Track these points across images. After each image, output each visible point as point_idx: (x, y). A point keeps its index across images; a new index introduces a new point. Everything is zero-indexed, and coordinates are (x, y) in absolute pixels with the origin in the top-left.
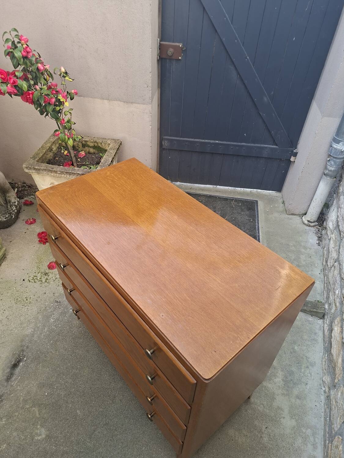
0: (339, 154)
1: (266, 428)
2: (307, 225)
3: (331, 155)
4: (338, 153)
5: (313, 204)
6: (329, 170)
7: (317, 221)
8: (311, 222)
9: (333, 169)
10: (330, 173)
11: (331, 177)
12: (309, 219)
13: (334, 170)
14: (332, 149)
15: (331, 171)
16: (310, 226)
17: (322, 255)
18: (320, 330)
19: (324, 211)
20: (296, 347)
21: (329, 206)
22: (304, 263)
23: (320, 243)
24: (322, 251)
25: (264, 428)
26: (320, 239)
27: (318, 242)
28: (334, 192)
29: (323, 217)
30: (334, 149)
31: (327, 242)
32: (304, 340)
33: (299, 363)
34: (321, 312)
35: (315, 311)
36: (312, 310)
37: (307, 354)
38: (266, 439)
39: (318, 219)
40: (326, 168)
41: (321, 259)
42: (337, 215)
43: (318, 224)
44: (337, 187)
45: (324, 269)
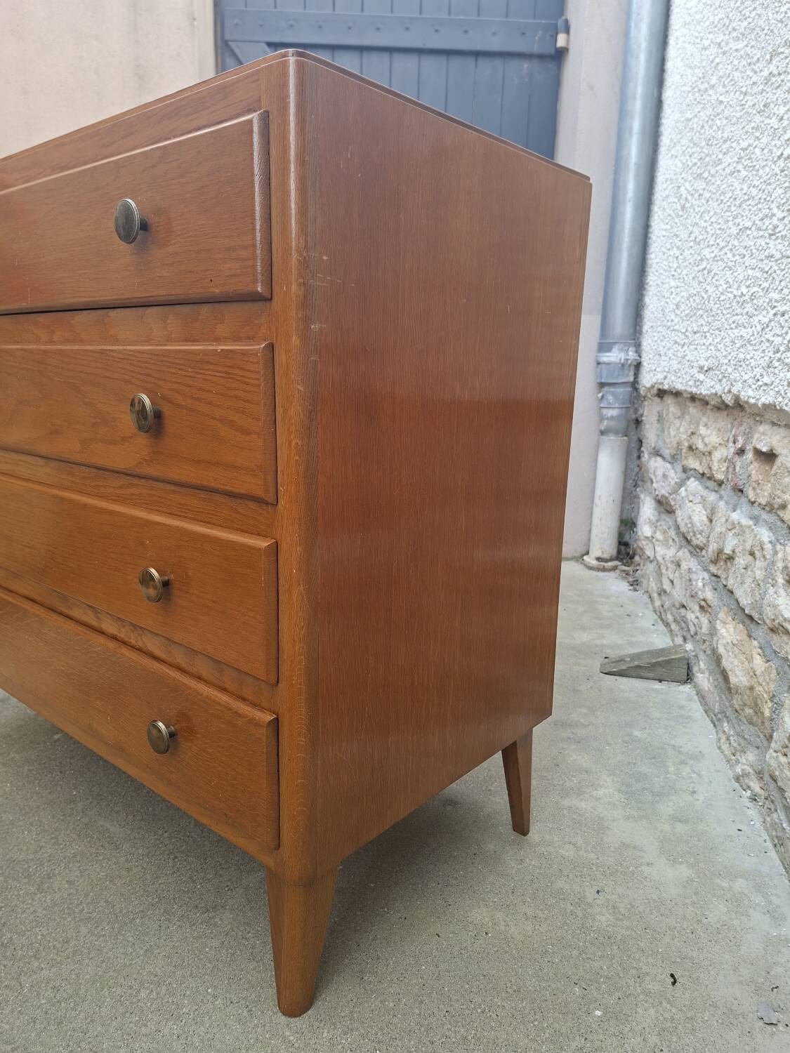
0: (619, 375)
1: (598, 892)
2: (598, 569)
3: (603, 380)
4: (616, 373)
5: (598, 512)
6: (607, 419)
7: (617, 558)
8: (606, 561)
9: (615, 413)
10: (612, 423)
11: (616, 433)
12: (599, 554)
13: (618, 416)
14: (601, 369)
15: (612, 418)
16: (604, 570)
17: (649, 600)
18: (691, 700)
19: (627, 538)
20: (637, 733)
21: (635, 521)
22: (610, 614)
23: (637, 588)
24: (646, 597)
25: (590, 894)
26: (635, 584)
27: (632, 588)
28: (636, 486)
29: (628, 550)
30: (604, 366)
31: (650, 568)
32: (652, 719)
33: (654, 758)
34: (680, 659)
35: (663, 661)
36: (654, 661)
37: (673, 742)
38: (604, 919)
39: (619, 552)
40: (602, 418)
41: (647, 608)
42: (653, 502)
43: (620, 563)
44: (638, 473)
45: (661, 614)
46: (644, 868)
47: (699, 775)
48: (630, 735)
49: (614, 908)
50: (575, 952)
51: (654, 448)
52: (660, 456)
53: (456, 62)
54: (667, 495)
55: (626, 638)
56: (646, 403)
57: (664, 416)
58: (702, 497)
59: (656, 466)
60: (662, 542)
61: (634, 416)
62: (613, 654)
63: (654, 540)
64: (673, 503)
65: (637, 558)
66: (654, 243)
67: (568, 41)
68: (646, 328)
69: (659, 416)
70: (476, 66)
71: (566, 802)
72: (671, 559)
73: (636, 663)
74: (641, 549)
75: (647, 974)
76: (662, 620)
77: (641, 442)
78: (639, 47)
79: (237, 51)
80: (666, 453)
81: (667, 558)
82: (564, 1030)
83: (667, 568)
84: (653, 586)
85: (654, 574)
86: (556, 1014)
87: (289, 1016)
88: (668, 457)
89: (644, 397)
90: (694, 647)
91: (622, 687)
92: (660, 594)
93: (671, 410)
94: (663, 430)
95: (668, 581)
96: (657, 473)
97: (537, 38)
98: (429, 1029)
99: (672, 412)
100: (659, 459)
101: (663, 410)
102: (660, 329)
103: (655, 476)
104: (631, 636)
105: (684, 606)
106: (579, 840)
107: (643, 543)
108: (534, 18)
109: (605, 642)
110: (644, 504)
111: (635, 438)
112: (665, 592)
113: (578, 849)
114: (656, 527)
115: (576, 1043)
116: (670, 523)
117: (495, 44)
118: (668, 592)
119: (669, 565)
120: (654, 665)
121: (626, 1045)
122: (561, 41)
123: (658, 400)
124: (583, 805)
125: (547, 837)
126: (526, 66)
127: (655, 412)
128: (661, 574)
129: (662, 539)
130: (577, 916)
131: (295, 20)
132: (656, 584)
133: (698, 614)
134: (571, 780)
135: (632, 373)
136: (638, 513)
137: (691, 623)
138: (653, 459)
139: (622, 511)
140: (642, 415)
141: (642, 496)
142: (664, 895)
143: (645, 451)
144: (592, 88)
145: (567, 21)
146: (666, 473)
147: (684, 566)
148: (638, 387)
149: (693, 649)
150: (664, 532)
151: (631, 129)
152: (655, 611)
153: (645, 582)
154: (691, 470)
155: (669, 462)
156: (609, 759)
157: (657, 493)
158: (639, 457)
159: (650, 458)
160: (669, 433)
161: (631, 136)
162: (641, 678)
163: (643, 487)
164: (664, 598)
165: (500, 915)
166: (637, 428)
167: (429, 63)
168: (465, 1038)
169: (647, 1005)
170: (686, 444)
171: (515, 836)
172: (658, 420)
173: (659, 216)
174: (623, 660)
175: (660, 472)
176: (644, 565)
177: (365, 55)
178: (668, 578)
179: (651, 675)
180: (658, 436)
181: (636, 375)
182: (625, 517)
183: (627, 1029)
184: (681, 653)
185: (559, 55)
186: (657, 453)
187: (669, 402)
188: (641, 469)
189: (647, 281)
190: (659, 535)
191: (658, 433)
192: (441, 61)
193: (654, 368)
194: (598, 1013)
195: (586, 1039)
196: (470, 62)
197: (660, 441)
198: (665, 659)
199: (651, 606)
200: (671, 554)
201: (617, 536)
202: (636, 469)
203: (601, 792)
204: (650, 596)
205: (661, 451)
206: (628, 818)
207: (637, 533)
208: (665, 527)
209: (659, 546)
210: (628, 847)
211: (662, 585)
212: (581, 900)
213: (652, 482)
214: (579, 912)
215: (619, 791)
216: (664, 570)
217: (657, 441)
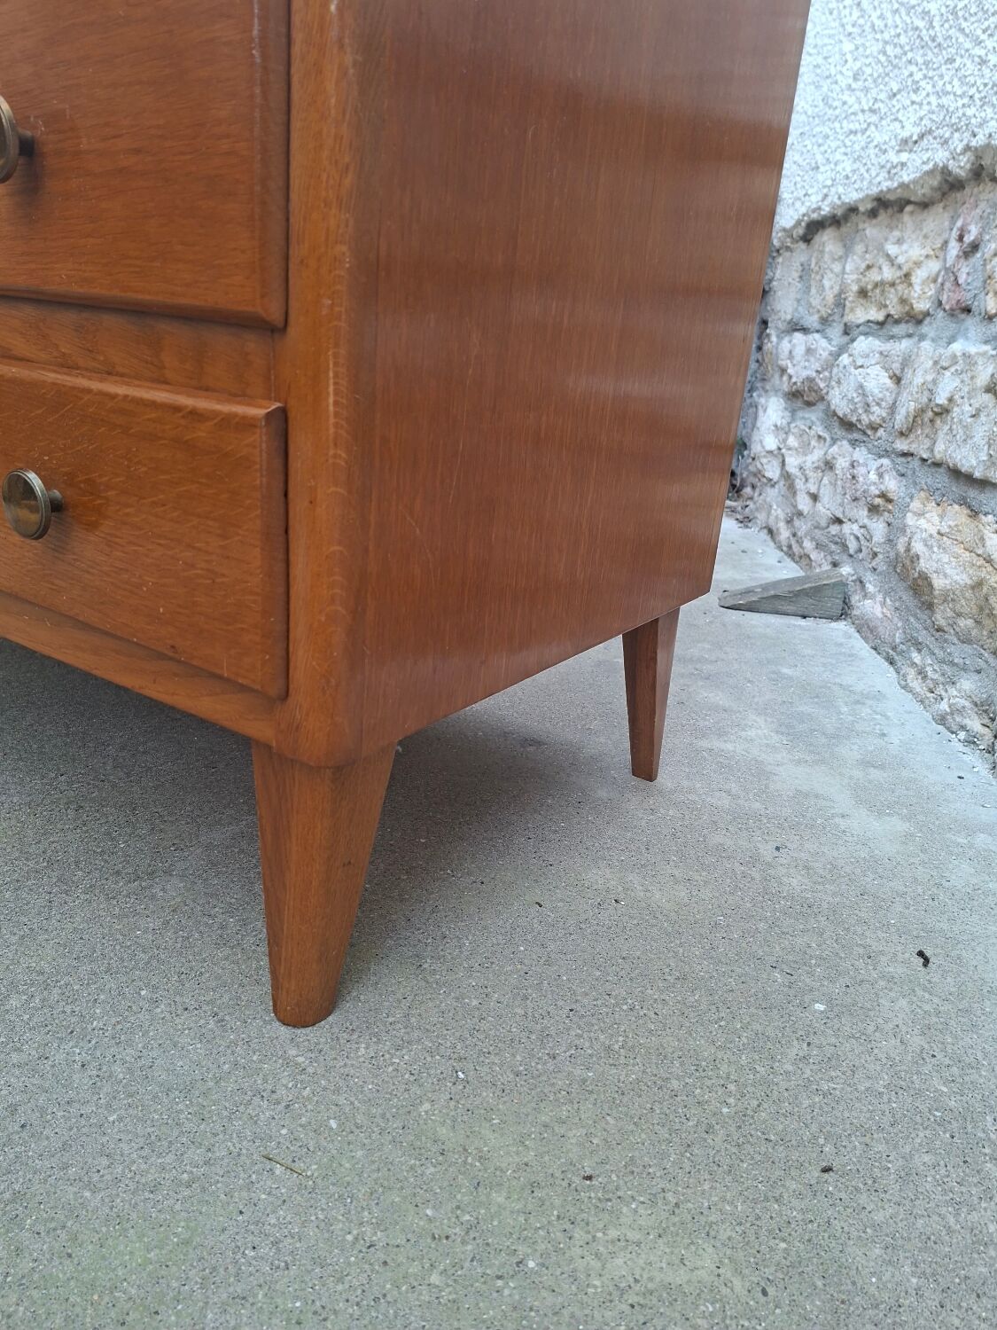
1: (778, 849)
17: (768, 538)
18: (850, 637)
20: (785, 670)
21: (746, 440)
23: (750, 525)
24: (764, 535)
25: (767, 851)
26: (746, 521)
27: (740, 527)
28: (751, 390)
29: (734, 482)
31: (772, 494)
32: (804, 656)
33: (817, 697)
34: (835, 585)
35: (811, 588)
36: (798, 588)
37: (837, 680)
38: (795, 882)
41: (768, 546)
42: (782, 399)
44: (756, 372)
45: (790, 547)
46: (837, 820)
47: (884, 715)
48: (777, 672)
49: (807, 868)
50: (761, 925)
51: (790, 322)
52: (801, 329)
54: (814, 374)
55: (746, 574)
56: (780, 259)
57: (813, 265)
58: (881, 353)
59: (791, 346)
60: (796, 450)
62: (732, 588)
63: (783, 451)
64: (822, 385)
65: (748, 490)
69: (803, 271)
71: (704, 744)
72: (816, 465)
73: (772, 593)
74: (756, 473)
75: (882, 953)
76: (792, 555)
77: (765, 322)
80: (812, 319)
81: (809, 464)
82: (770, 1032)
83: (807, 480)
84: (779, 513)
85: (780, 499)
86: (753, 1010)
87: (294, 1026)
88: (815, 325)
89: (778, 251)
90: (854, 570)
91: (753, 622)
92: (789, 522)
93: (827, 249)
94: (808, 288)
95: (808, 497)
96: (795, 354)
98: (544, 1036)
99: (831, 252)
100: (797, 335)
101: (810, 260)
103: (792, 360)
104: (753, 572)
105: (839, 521)
106: (734, 787)
107: (764, 464)
110: (765, 410)
112: (800, 514)
113: (735, 797)
114: (787, 433)
115: (795, 1051)
116: (813, 419)
118: (805, 513)
119: (810, 474)
120: (798, 593)
121: (876, 1051)
123: (803, 244)
124: (730, 747)
125: (685, 783)
127: (796, 267)
128: (795, 493)
129: (796, 445)
130: (753, 879)
132: (783, 510)
133: (866, 521)
134: (705, 720)
136: (754, 426)
137: (852, 537)
138: (786, 340)
140: (771, 281)
141: (762, 400)
142: (877, 852)
143: (772, 333)
146: (812, 347)
147: (842, 464)
149: (853, 572)
150: (802, 434)
152: (780, 548)
153: (761, 514)
154: (858, 326)
155: (818, 331)
156: (754, 697)
157: (794, 380)
158: (760, 347)
159: (780, 341)
160: (819, 288)
162: (777, 613)
163: (763, 388)
164: (797, 523)
165: (634, 878)
166: (762, 300)
168: (609, 1049)
169: (892, 994)
170: (855, 288)
171: (636, 781)
172: (801, 277)
174: (753, 591)
175: (800, 351)
176: (760, 494)
178: (808, 493)
179: (791, 608)
180: (798, 301)
183: (871, 1028)
184: (837, 577)
186: (795, 328)
187: (825, 239)
188: (762, 363)
190: (792, 441)
191: (799, 297)
193: (802, 193)
194: (820, 1007)
195: (809, 1044)
197: (801, 308)
198: (813, 585)
199: (772, 544)
200: (815, 458)
202: (753, 368)
203: (752, 733)
204: (770, 532)
205: (802, 322)
206: (799, 762)
207: (749, 455)
208: (803, 427)
209: (791, 456)
210: (807, 795)
211: (795, 507)
212: (754, 860)
213: (783, 371)
214: (755, 873)
215: (777, 732)
216: (799, 484)
217: (797, 309)
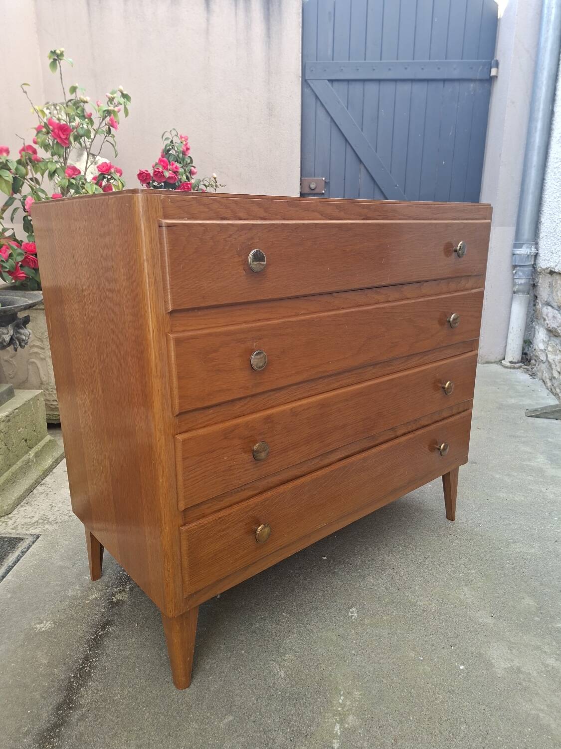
0: (526, 261)
2: (510, 368)
3: (517, 264)
4: (524, 260)
5: (511, 336)
6: (518, 285)
7: (521, 362)
8: (515, 363)
9: (523, 281)
10: (521, 287)
11: (523, 292)
12: (511, 360)
13: (524, 283)
14: (515, 258)
15: (521, 284)
16: (514, 368)
17: (543, 384)
19: (526, 351)
20: (549, 440)
21: (531, 341)
22: (524, 391)
23: (535, 377)
24: (541, 382)
25: (543, 490)
26: (533, 375)
27: (531, 377)
28: (532, 321)
29: (527, 357)
30: (517, 256)
31: (543, 366)
32: (556, 434)
35: (558, 410)
36: (554, 410)
39: (522, 358)
40: (514, 284)
41: (543, 387)
42: (545, 330)
43: (523, 365)
44: (533, 314)
45: (551, 389)
48: (547, 441)
50: (542, 505)
51: (546, 301)
52: (551, 306)
53: (433, 85)
54: (556, 327)
55: (534, 401)
56: (541, 276)
57: (553, 285)
59: (547, 311)
60: (551, 352)
61: (532, 283)
62: (530, 408)
63: (547, 351)
64: (560, 332)
65: (533, 361)
66: (548, 189)
67: (497, 72)
68: (541, 235)
69: (550, 285)
70: (444, 86)
73: (545, 411)
74: (536, 356)
76: (553, 393)
77: (536, 297)
78: (542, 83)
79: (312, 85)
80: (554, 304)
81: (556, 360)
83: (556, 366)
84: (546, 375)
85: (546, 369)
86: (541, 519)
88: (556, 307)
89: (540, 273)
91: (537, 422)
92: (551, 380)
93: (558, 282)
94: (552, 292)
95: (557, 373)
96: (549, 315)
97: (479, 70)
99: (559, 283)
100: (549, 307)
101: (553, 281)
102: (552, 238)
103: (548, 317)
104: (538, 401)
107: (539, 353)
108: (478, 59)
109: (524, 403)
110: (538, 332)
111: (532, 295)
112: (554, 378)
114: (548, 344)
116: (557, 342)
117: (455, 74)
118: (556, 378)
119: (557, 364)
120: (554, 412)
122: (493, 72)
123: (550, 276)
124: (532, 464)
126: (472, 85)
127: (547, 282)
128: (552, 369)
129: (552, 350)
131: (344, 67)
132: (548, 374)
135: (533, 259)
136: (534, 336)
138: (545, 307)
139: (524, 336)
140: (537, 282)
141: (537, 327)
143: (539, 302)
144: (513, 103)
145: (497, 61)
146: (555, 316)
148: (535, 266)
150: (553, 347)
151: (536, 128)
152: (548, 389)
153: (539, 374)
155: (557, 310)
156: (539, 449)
157: (549, 326)
158: (535, 305)
159: (543, 307)
160: (557, 294)
161: (536, 131)
162: (547, 418)
163: (537, 322)
164: (553, 380)
166: (533, 289)
167: (417, 87)
172: (549, 287)
173: (551, 175)
174: (537, 410)
175: (550, 315)
176: (538, 365)
177: (382, 83)
178: (557, 370)
179: (552, 417)
180: (549, 295)
181: (535, 260)
182: (525, 339)
185: (491, 80)
186: (548, 304)
187: (557, 278)
188: (536, 312)
189: (543, 209)
190: (550, 348)
191: (549, 293)
192: (425, 85)
193: (548, 259)
196: (441, 84)
197: (550, 298)
199: (544, 386)
200: (559, 359)
201: (521, 349)
202: (532, 312)
203: (539, 460)
204: (544, 381)
205: (551, 303)
206: (553, 468)
207: (533, 347)
208: (554, 344)
209: (550, 354)
210: (555, 477)
211: (553, 374)
212: (541, 491)
213: (545, 320)
214: (540, 494)
215: (547, 460)
216: (554, 366)
217: (548, 298)
